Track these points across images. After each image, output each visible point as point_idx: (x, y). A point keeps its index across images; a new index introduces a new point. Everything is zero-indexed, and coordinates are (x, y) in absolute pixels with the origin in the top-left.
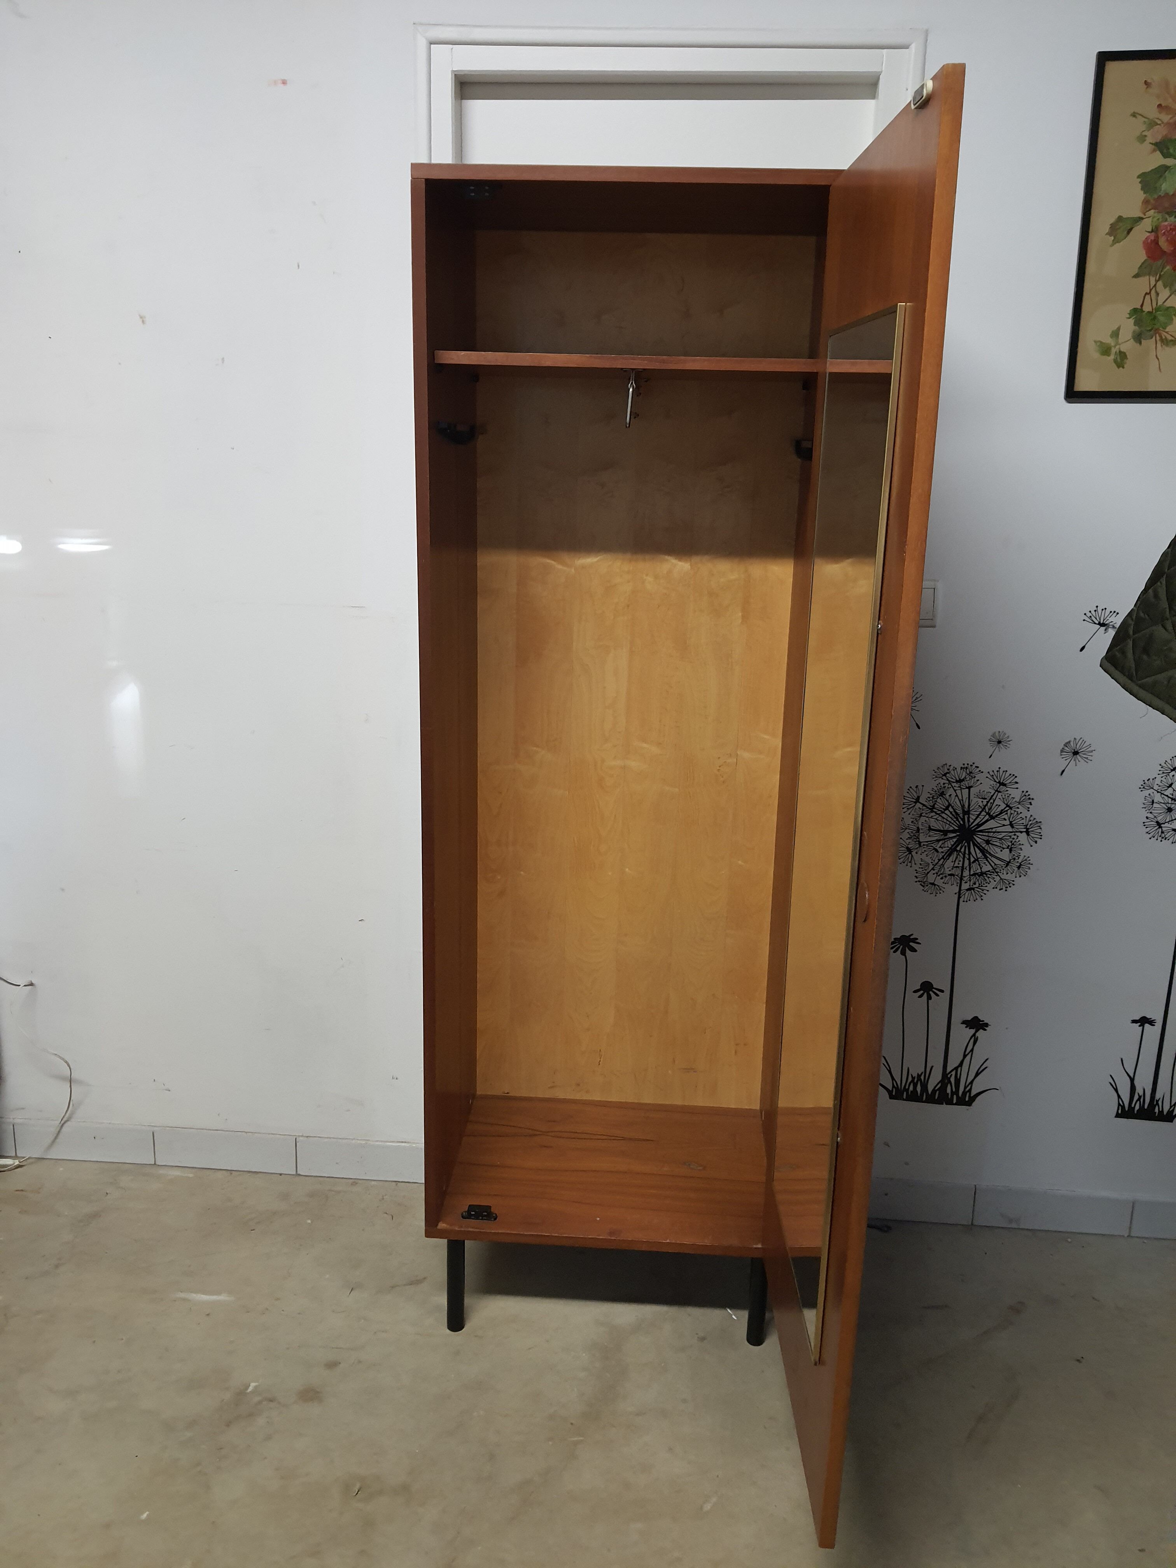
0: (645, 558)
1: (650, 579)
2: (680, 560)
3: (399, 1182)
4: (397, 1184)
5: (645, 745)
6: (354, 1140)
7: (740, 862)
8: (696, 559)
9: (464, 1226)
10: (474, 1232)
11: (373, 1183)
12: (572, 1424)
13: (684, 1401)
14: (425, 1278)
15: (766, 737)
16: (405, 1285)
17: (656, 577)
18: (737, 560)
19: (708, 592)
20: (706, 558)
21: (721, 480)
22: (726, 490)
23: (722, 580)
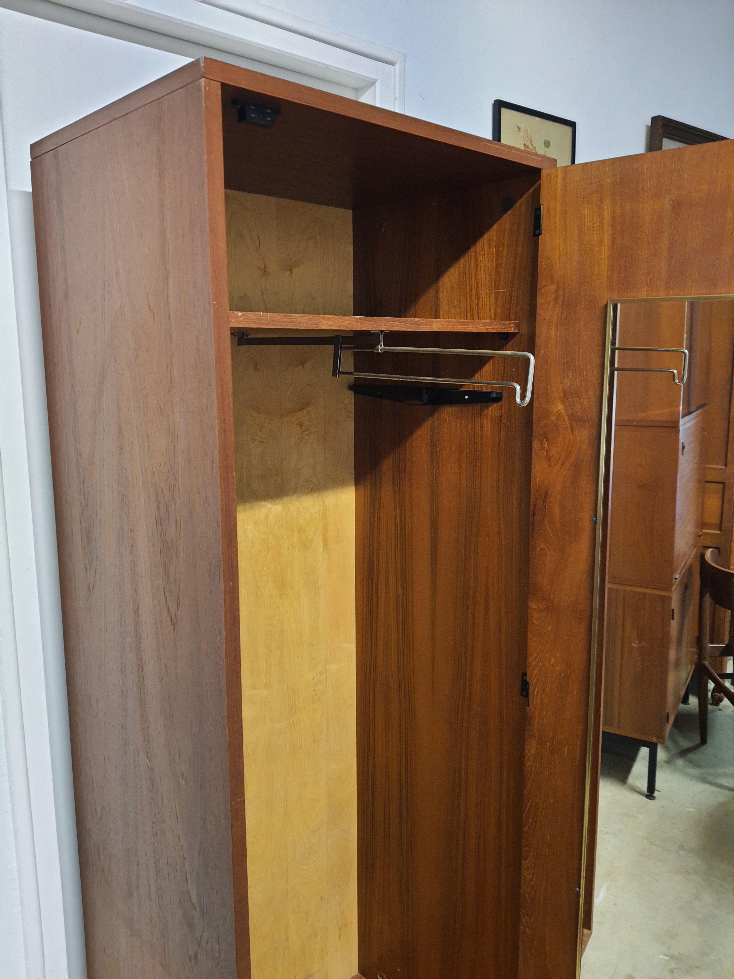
1: (251, 527)
2: (274, 504)
8: (286, 500)
17: (256, 524)
18: (316, 494)
19: (297, 529)
20: (294, 497)
21: (301, 425)
22: (306, 433)
23: (307, 515)
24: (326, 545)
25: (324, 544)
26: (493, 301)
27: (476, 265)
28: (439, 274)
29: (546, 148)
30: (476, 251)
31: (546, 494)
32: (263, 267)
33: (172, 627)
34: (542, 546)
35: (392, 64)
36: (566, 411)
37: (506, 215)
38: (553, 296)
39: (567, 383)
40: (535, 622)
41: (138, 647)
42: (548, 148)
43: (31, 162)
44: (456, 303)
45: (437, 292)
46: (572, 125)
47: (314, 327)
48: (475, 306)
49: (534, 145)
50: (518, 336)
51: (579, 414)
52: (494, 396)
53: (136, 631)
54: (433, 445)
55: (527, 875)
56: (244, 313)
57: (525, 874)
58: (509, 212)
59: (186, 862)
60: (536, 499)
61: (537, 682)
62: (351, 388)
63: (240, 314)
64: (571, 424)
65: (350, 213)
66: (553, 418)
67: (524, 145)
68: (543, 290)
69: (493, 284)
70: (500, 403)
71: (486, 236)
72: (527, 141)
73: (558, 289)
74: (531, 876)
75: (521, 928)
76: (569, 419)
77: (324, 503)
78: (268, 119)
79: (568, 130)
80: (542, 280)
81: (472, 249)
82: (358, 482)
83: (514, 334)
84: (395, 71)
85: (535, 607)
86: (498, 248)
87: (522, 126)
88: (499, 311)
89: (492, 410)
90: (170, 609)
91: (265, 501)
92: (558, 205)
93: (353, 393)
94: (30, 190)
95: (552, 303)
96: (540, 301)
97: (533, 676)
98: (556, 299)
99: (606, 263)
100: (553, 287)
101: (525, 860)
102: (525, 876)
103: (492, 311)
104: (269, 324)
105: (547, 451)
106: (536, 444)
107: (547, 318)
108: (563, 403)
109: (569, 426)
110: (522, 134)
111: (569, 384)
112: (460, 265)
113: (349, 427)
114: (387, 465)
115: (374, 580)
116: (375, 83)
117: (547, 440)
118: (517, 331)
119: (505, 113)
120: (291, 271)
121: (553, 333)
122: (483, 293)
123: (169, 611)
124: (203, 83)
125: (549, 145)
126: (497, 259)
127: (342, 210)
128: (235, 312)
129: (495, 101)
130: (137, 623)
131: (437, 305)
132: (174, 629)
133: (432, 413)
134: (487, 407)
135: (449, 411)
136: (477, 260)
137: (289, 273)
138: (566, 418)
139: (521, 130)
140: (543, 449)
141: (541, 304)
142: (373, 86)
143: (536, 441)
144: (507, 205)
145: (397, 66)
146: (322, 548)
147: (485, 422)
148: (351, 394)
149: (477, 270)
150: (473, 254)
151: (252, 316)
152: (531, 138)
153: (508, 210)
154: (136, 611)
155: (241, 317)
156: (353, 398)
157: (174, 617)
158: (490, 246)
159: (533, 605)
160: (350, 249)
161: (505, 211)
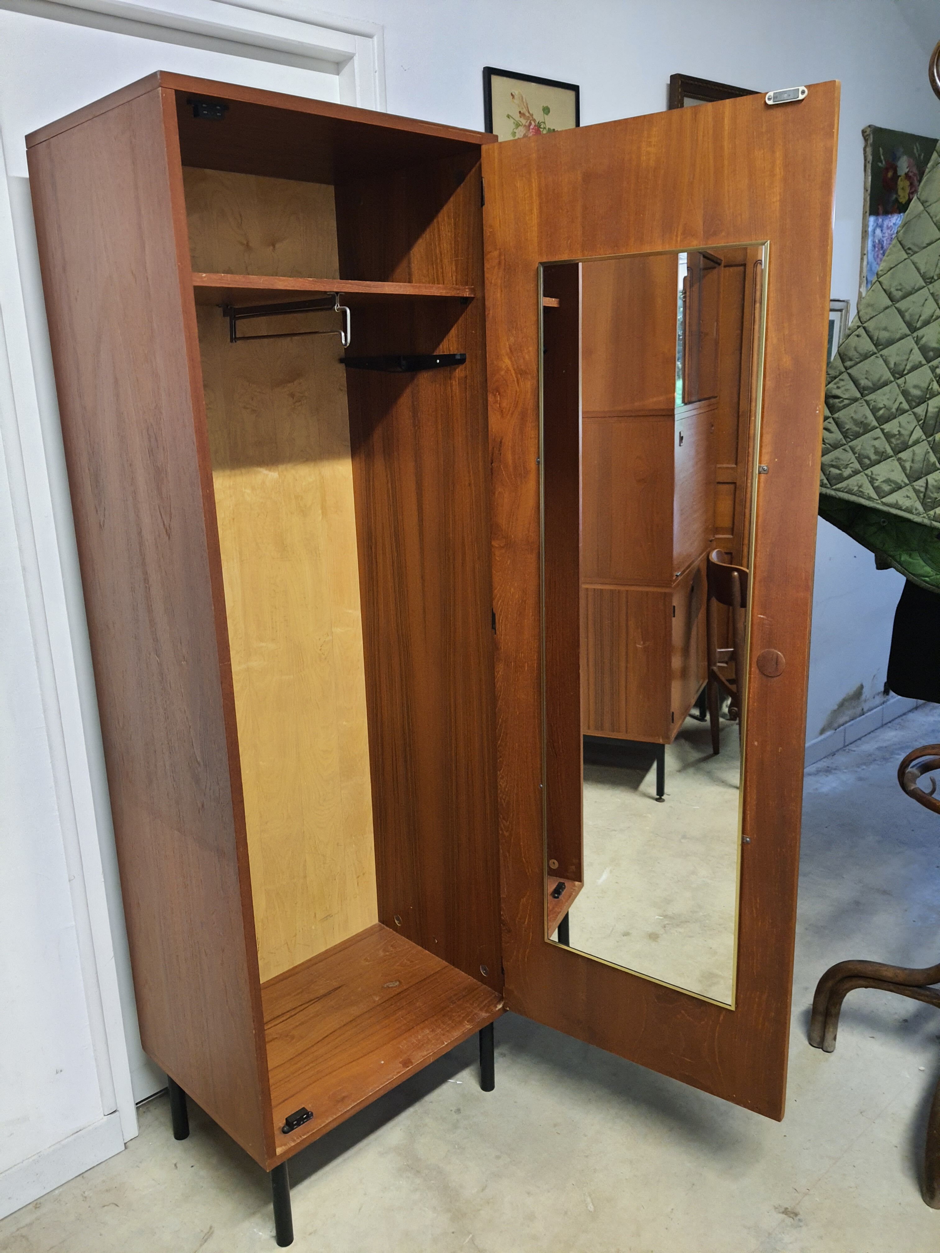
0: (242, 473)
1: (248, 491)
2: (270, 470)
3: (83, 1173)
4: (83, 1177)
5: (264, 644)
6: (24, 1162)
7: (344, 723)
8: (281, 467)
9: (295, 1138)
10: (309, 1136)
11: (57, 1192)
12: (453, 1233)
13: (498, 1157)
14: (211, 1228)
15: (350, 611)
16: (201, 1245)
17: (253, 489)
18: (312, 464)
19: (295, 496)
20: (289, 466)
21: (292, 395)
22: (297, 404)
23: (304, 484)
24: (324, 513)
25: (323, 513)
26: (454, 268)
27: (439, 235)
28: (409, 246)
29: (545, 115)
30: (438, 222)
31: (501, 442)
32: (245, 242)
33: (167, 538)
34: (500, 490)
35: (370, 36)
36: (513, 365)
37: (459, 188)
38: (497, 261)
39: (512, 339)
40: (497, 558)
41: (144, 564)
42: (547, 114)
43: (27, 151)
44: (425, 272)
45: (409, 263)
46: (575, 89)
47: (271, 287)
48: (440, 275)
49: (531, 112)
50: (475, 300)
51: (522, 367)
52: (458, 357)
53: (140, 550)
54: (415, 411)
55: (502, 783)
56: (208, 274)
57: (501, 783)
58: (462, 185)
59: (191, 730)
60: (493, 448)
61: (501, 611)
62: (341, 361)
63: (204, 275)
64: (517, 377)
65: (331, 188)
66: (502, 373)
67: (520, 112)
68: (489, 256)
69: (454, 252)
70: (464, 365)
71: (445, 209)
72: (522, 108)
73: (500, 255)
74: (505, 783)
75: (500, 832)
76: (516, 373)
77: (320, 473)
78: (218, 114)
79: (571, 94)
80: (488, 248)
81: (435, 221)
82: (354, 455)
83: (473, 298)
84: (373, 44)
85: (497, 546)
86: (455, 220)
87: (516, 93)
88: (459, 277)
89: (459, 372)
90: (165, 523)
91: (261, 467)
92: (497, 178)
93: (344, 368)
94: (27, 175)
95: (496, 267)
96: (487, 266)
97: (498, 605)
98: (500, 263)
99: (536, 229)
100: (496, 253)
101: (500, 771)
102: (500, 785)
103: (454, 278)
104: (229, 284)
105: (500, 404)
106: (491, 398)
107: (493, 281)
108: (510, 359)
109: (515, 379)
110: (516, 101)
111: (513, 341)
112: (427, 235)
113: (343, 400)
114: (378, 435)
115: (373, 547)
116: (353, 57)
117: (499, 394)
118: (472, 296)
119: (496, 80)
120: (274, 246)
121: (499, 295)
122: (446, 261)
123: (164, 524)
124: (160, 91)
125: (549, 112)
126: (455, 229)
127: (324, 186)
128: (200, 274)
129: (484, 68)
130: (141, 544)
131: (410, 274)
132: (169, 538)
133: (412, 379)
134: (455, 369)
135: (425, 376)
136: (439, 231)
137: (271, 248)
138: (513, 372)
139: (516, 97)
140: (496, 402)
141: (488, 269)
142: (352, 61)
143: (491, 395)
144: (460, 179)
145: (375, 38)
146: (321, 517)
147: (454, 383)
148: (342, 367)
149: (440, 240)
150: (436, 225)
151: (214, 276)
152: (527, 104)
153: (461, 184)
154: (140, 533)
155: (205, 277)
156: (344, 371)
157: (168, 529)
158: (449, 217)
159: (495, 543)
160: (334, 224)
161: (458, 185)
